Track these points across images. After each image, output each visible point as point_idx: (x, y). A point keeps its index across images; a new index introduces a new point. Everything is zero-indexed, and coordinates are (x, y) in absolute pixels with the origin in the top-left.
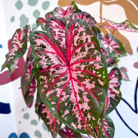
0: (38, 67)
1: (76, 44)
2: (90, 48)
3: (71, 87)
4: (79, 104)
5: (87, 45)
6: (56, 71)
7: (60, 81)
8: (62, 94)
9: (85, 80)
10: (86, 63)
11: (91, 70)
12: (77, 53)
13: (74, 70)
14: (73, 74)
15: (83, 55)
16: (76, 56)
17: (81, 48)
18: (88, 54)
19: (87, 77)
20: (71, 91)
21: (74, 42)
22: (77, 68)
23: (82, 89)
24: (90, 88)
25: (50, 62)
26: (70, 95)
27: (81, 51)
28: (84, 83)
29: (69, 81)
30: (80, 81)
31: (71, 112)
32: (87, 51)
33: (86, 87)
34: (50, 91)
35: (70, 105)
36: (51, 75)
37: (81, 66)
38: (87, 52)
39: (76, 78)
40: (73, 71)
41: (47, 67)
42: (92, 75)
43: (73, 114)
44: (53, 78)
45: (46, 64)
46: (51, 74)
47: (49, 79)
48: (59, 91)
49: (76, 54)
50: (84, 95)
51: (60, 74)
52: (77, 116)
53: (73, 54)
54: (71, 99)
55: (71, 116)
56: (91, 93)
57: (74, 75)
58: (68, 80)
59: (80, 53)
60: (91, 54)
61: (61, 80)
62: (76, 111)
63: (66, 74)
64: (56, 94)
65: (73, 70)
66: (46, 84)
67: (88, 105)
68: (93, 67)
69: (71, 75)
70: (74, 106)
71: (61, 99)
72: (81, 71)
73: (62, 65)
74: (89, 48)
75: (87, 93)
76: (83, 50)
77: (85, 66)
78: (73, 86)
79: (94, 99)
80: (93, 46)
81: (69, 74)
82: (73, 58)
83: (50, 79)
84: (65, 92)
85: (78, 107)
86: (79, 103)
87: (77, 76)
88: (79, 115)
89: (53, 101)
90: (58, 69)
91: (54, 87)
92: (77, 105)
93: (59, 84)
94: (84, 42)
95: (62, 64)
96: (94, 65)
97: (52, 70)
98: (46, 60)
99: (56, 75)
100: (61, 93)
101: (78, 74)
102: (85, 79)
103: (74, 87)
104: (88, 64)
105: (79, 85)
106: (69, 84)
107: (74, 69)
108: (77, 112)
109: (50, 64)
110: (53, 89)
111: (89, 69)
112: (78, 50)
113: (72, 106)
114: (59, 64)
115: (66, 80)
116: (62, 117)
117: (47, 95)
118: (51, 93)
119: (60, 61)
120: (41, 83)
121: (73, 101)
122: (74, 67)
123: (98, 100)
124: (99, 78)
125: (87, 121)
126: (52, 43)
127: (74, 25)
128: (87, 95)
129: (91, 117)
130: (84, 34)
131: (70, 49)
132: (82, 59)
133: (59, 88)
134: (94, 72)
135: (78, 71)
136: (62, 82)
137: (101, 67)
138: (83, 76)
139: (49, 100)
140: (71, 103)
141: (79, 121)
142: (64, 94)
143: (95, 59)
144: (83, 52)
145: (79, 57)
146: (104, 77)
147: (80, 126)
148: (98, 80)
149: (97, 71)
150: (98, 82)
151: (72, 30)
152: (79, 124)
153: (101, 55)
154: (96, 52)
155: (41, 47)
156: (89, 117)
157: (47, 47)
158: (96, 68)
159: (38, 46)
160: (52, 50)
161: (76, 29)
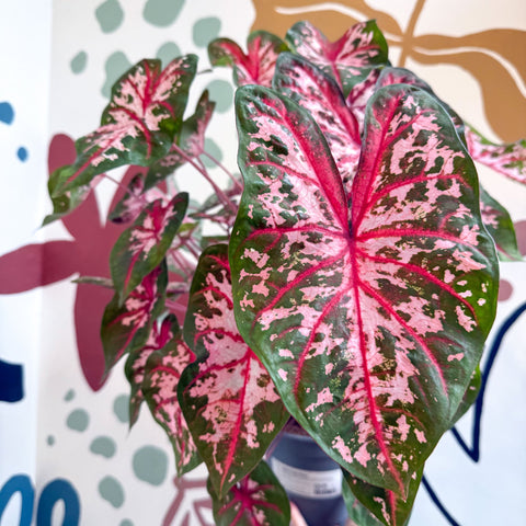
0: (250, 214)
1: (395, 169)
2: (446, 192)
3: (350, 314)
4: (373, 380)
5: (435, 181)
6: (307, 244)
7: (316, 284)
8: (318, 330)
9: (410, 301)
10: (423, 242)
11: (437, 268)
12: (395, 200)
13: (371, 258)
14: (362, 270)
15: (414, 210)
16: (386, 209)
17: (408, 187)
18: (434, 212)
19: (417, 289)
20: (350, 326)
21: (393, 158)
22: (382, 251)
23: (394, 326)
24: (422, 331)
25: (295, 209)
26: (347, 338)
27: (411, 196)
28: (403, 307)
29: (346, 290)
30: (388, 299)
31: (339, 401)
32: (432, 200)
33: (408, 324)
34: (274, 311)
35: (340, 374)
36: (287, 256)
37: (400, 249)
38: (432, 205)
39: (375, 285)
40: (367, 260)
41: (281, 221)
42: (438, 287)
43: (344, 409)
44: (294, 268)
45: (281, 210)
46: (286, 250)
47: (276, 266)
48: (309, 316)
49: (390, 203)
50: (400, 350)
51: (318, 258)
52: (358, 418)
53: (379, 202)
54: (346, 355)
55: (337, 414)
56: (424, 348)
57: (369, 273)
58: (343, 286)
59: (403, 203)
60: (445, 214)
61: (321, 282)
62: (357, 401)
63: (340, 265)
64: (299, 326)
65: (365, 256)
66: (263, 282)
67: (409, 386)
68: (450, 261)
69: (355, 270)
70: (351, 383)
71: (314, 345)
72: (399, 267)
73: (331, 229)
74: (440, 193)
75: (411, 346)
76: (418, 194)
77: (420, 250)
78: (358, 310)
79: (434, 370)
80: (454, 190)
81: (350, 266)
82: (375, 213)
83: (281, 269)
84: (331, 326)
85: (368, 387)
86: (373, 374)
87: (379, 280)
88: (366, 417)
89: (286, 347)
90: (314, 239)
91: (293, 301)
92: (365, 380)
93: (310, 293)
94: (427, 169)
95: (332, 225)
96: (454, 255)
97: (293, 236)
98: (281, 197)
99: (306, 260)
100: (316, 326)
101: (383, 273)
102: (411, 297)
103: (362, 314)
104: (430, 245)
105: (384, 312)
106: (347, 300)
107: (372, 254)
108: (362, 405)
109: (292, 213)
110: (288, 305)
111: (431, 266)
112: (400, 193)
113: (345, 381)
114: (320, 223)
115: (337, 285)
116: (307, 410)
117: (262, 322)
118: (277, 318)
119: (326, 215)
120: (243, 273)
121: (352, 363)
122: (373, 245)
123: (446, 377)
124: (460, 301)
125: (392, 443)
126: (311, 145)
127: (400, 103)
128: (412, 351)
129: (411, 430)
130: (433, 140)
131: (372, 181)
132: (409, 226)
133: (312, 305)
134: (449, 278)
135: (385, 261)
136: (321, 289)
137: (479, 266)
138: (402, 284)
139: (272, 338)
140: (344, 367)
141: (362, 438)
142: (325, 330)
143: (458, 234)
144: (416, 203)
145: (399, 217)
146: (482, 302)
147: (363, 456)
148: (458, 308)
149: (459, 275)
150: (456, 316)
151: (391, 119)
152: (363, 448)
153: (476, 227)
154: (462, 212)
155: (271, 149)
156: (403, 427)
157: (291, 152)
158: (459, 268)
159: (260, 141)
160: (305, 167)
161: (406, 119)
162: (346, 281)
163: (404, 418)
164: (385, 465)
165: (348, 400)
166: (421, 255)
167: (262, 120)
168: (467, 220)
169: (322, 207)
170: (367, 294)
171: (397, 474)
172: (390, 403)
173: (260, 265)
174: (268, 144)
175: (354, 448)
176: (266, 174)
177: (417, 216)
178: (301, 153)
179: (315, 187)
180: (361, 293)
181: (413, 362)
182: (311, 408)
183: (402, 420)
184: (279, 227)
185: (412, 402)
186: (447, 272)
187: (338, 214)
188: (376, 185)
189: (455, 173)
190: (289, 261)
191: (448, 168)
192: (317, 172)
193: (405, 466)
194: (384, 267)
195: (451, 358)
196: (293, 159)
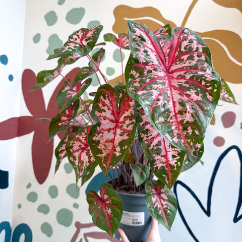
0: (134, 57)
1: (183, 50)
2: (200, 58)
3: (169, 95)
4: (178, 116)
5: (196, 54)
6: (153, 71)
7: (156, 84)
8: (158, 98)
10: (194, 72)
11: (199, 80)
12: (183, 60)
13: (175, 78)
14: (172, 82)
15: (190, 63)
16: (180, 63)
17: (189, 55)
18: (197, 64)
19: (193, 87)
20: (169, 99)
21: (182, 47)
22: (179, 76)
23: (185, 98)
24: (195, 100)
25: (149, 58)
26: (168, 102)
27: (188, 58)
28: (188, 93)
29: (167, 88)
30: (182, 90)
31: (166, 122)
32: (196, 60)
33: (190, 98)
34: (142, 91)
35: (167, 112)
36: (146, 74)
37: (186, 75)
38: (196, 62)
39: (177, 86)
41: (144, 61)
42: (200, 86)
43: (168, 125)
44: (149, 78)
45: (144, 58)
46: (145, 72)
47: (142, 77)
48: (155, 93)
49: (181, 60)
50: (188, 105)
51: (158, 76)
52: (173, 128)
53: (178, 60)
54: (169, 106)
55: (166, 126)
56: (196, 105)
57: (175, 83)
59: (186, 61)
60: (200, 65)
61: (158, 84)
62: (172, 122)
63: (164, 80)
64: (152, 95)
65: (173, 78)
66: (137, 82)
67: (192, 116)
68: (203, 78)
69: (170, 82)
70: (170, 116)
71: (157, 102)
72: (185, 80)
74: (198, 58)
75: (192, 104)
76: (191, 58)
77: (193, 75)
78: (172, 94)
79: (200, 112)
80: (203, 58)
81: (168, 80)
82: (176, 64)
83: (144, 78)
84: (163, 97)
85: (176, 118)
86: (178, 114)
87: (179, 85)
88: (176, 128)
89: (148, 101)
90: (155, 70)
91: (149, 88)
92: (175, 116)
93: (155, 86)
94: (194, 50)
95: (161, 67)
96: (205, 76)
97: (148, 68)
98: (145, 54)
99: (153, 76)
100: (158, 96)
102: (191, 90)
103: (173, 96)
104: (197, 73)
105: (181, 94)
106: (167, 90)
108: (174, 124)
110: (147, 90)
111: (197, 79)
112: (185, 57)
113: (168, 116)
114: (157, 65)
115: (164, 85)
116: (156, 122)
117: (138, 93)
119: (159, 63)
120: (130, 80)
121: (171, 110)
122: (175, 75)
123: (204, 114)
124: (208, 91)
125: (186, 135)
126: (153, 40)
127: (183, 31)
128: (192, 105)
129: (193, 131)
130: (195, 42)
131: (175, 53)
132: (188, 68)
133: (156, 89)
134: (203, 83)
135: (181, 79)
136: (158, 86)
137: (214, 79)
138: (187, 86)
139: (143, 98)
140: (168, 111)
141: (175, 134)
142: (161, 98)
143: (205, 71)
144: (190, 61)
145: (185, 65)
146: (215, 90)
147: (176, 140)
148: (207, 93)
149: (207, 82)
150: (206, 96)
151: (181, 35)
152: (176, 137)
153: (211, 69)
154: (206, 65)
155: (140, 39)
156: (190, 131)
157: (147, 41)
158: (207, 79)
159: (136, 36)
160: (151, 46)
161: (186, 35)
162: (167, 85)
163: (190, 127)
164: (184, 143)
165: (169, 122)
166: (193, 76)
167: (137, 29)
168: (208, 67)
169: (157, 60)
170: (175, 89)
171: (188, 146)
172: (185, 122)
173: (136, 77)
174: (139, 37)
175: (173, 137)
176: (139, 46)
177: (191, 65)
178: (150, 42)
179: (155, 54)
180: (172, 89)
181: (193, 108)
182: (157, 122)
183: (189, 128)
184: (144, 64)
185: (193, 121)
186: (203, 81)
187: (163, 63)
188: (176, 55)
189: (203, 52)
190: (147, 76)
191: (201, 50)
192: (155, 49)
193: (192, 144)
194: (181, 81)
195: (205, 108)
196: (147, 43)
